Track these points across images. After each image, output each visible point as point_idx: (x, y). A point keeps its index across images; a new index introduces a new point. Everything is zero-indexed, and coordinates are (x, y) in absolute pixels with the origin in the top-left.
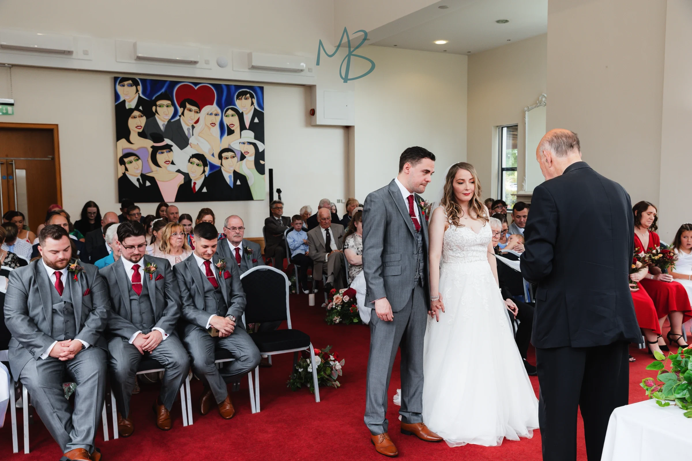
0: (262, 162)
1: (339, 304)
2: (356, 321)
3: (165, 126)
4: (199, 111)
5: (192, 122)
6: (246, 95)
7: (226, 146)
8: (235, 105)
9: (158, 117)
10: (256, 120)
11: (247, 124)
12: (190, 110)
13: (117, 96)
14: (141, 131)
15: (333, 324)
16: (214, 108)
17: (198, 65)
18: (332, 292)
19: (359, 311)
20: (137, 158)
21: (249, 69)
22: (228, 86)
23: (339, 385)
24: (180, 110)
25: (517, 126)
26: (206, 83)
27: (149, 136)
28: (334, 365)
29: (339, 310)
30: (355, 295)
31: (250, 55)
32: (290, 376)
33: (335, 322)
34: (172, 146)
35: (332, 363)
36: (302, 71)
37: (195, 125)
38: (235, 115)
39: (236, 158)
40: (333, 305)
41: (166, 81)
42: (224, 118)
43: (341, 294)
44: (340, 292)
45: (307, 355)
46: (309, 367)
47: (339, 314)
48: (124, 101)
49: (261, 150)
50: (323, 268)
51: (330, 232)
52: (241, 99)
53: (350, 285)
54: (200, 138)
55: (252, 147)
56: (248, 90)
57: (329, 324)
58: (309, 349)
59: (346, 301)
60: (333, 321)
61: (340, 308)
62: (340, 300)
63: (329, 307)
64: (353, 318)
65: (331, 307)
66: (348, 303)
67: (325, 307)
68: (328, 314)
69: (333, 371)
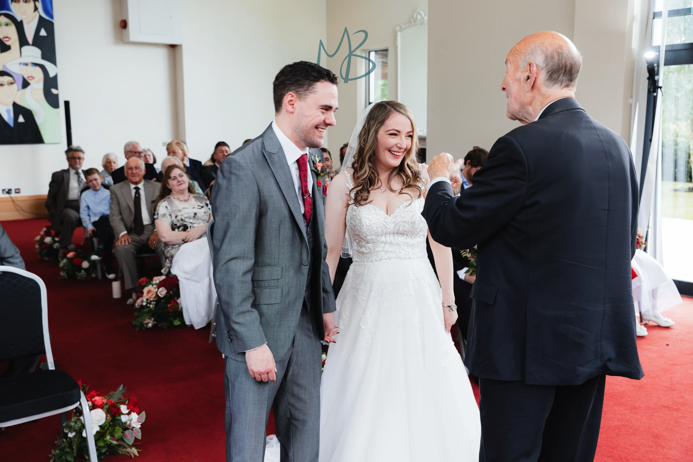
0: (54, 91)
1: (151, 299)
2: (177, 323)
8: (9, 9)
10: (43, 33)
11: (30, 38)
23: (137, 453)
25: (387, 50)
28: (129, 420)
29: (153, 309)
30: (178, 286)
32: (56, 442)
33: (147, 326)
35: (124, 419)
38: (11, 24)
39: (15, 86)
40: (143, 301)
43: (156, 284)
44: (154, 282)
46: (83, 430)
47: (152, 314)
49: (52, 75)
52: (19, 1)
55: (38, 69)
57: (137, 329)
58: (80, 404)
59: (161, 295)
60: (144, 325)
61: (154, 306)
62: (153, 294)
63: (138, 305)
64: (172, 319)
65: (140, 304)
66: (165, 297)
67: (131, 303)
68: (136, 314)
69: (126, 432)
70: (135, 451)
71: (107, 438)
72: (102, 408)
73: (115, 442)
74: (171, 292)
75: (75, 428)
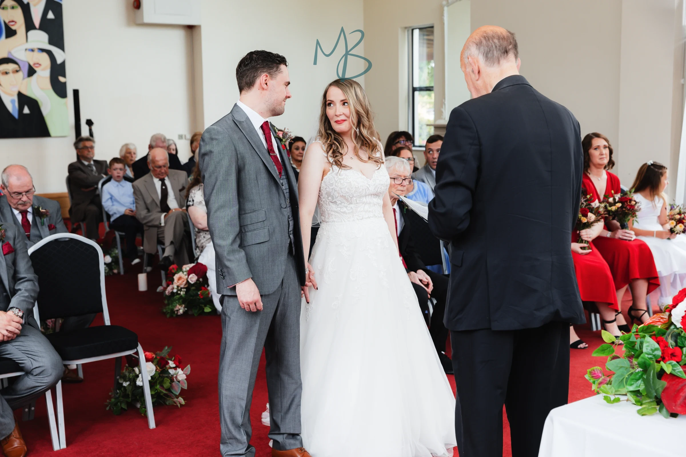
0: (62, 79)
1: (182, 286)
2: (207, 310)
7: (5, 54)
10: (50, 16)
11: (37, 21)
15: (174, 316)
18: (171, 270)
19: (212, 296)
23: (183, 402)
25: (433, 27)
28: (175, 374)
29: (183, 296)
30: (206, 273)
32: (110, 394)
33: (177, 313)
35: (172, 372)
38: (17, 8)
39: (20, 74)
40: (173, 288)
43: (186, 271)
44: (184, 269)
45: (134, 362)
46: (138, 379)
47: (183, 301)
49: (59, 61)
50: (158, 235)
51: (167, 182)
53: (198, 258)
55: (45, 56)
57: (168, 316)
58: (137, 353)
59: (192, 281)
60: (175, 312)
61: (184, 293)
62: (184, 281)
63: (169, 292)
64: (203, 306)
65: (171, 291)
66: (196, 283)
67: (161, 291)
68: (166, 302)
69: (173, 383)
70: (181, 400)
71: (158, 387)
72: (152, 362)
73: (164, 392)
74: (201, 280)
75: (129, 377)
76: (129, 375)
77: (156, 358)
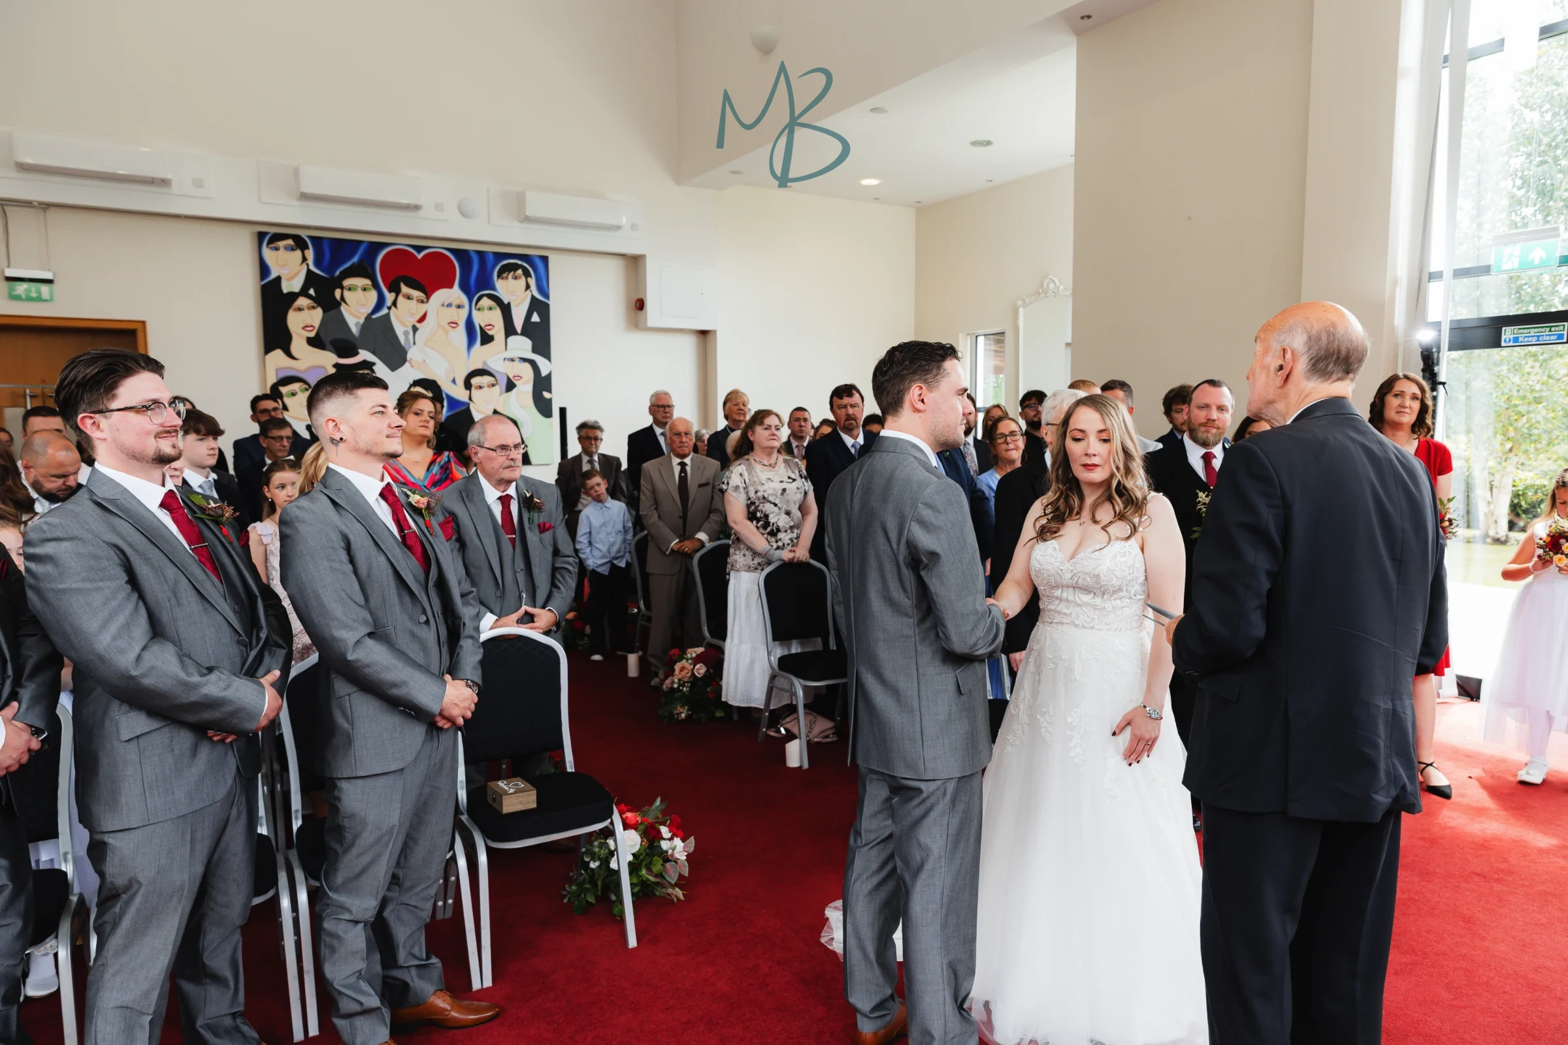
0: (546, 395)
1: (686, 680)
2: (720, 714)
3: (359, 327)
4: (425, 300)
5: (413, 320)
6: (515, 270)
7: (479, 366)
8: (494, 288)
9: (346, 310)
10: (535, 318)
11: (519, 326)
12: (409, 297)
13: (264, 269)
14: (312, 334)
15: (674, 722)
16: (455, 294)
17: (421, 213)
20: (306, 386)
21: (521, 222)
22: (481, 254)
23: (681, 894)
24: (389, 297)
25: (1003, 333)
26: (438, 247)
27: (328, 345)
28: (671, 848)
29: (687, 694)
31: (520, 199)
33: (678, 718)
34: (374, 364)
35: (665, 845)
36: (619, 228)
37: (418, 325)
38: (495, 308)
39: (497, 389)
40: (673, 682)
41: (360, 242)
42: (474, 312)
43: (691, 659)
46: (612, 859)
47: (686, 700)
48: (279, 279)
49: (544, 373)
52: (507, 278)
54: (428, 350)
55: (527, 366)
56: (520, 262)
57: (665, 722)
58: (612, 823)
59: (699, 674)
60: (674, 716)
61: (688, 689)
62: (688, 673)
63: (667, 687)
64: (714, 708)
65: (670, 686)
66: (704, 676)
68: (663, 700)
69: (668, 865)
70: (679, 893)
71: (644, 872)
72: (636, 829)
73: (652, 879)
74: (711, 671)
75: (599, 856)
76: (600, 852)
77: (642, 823)
